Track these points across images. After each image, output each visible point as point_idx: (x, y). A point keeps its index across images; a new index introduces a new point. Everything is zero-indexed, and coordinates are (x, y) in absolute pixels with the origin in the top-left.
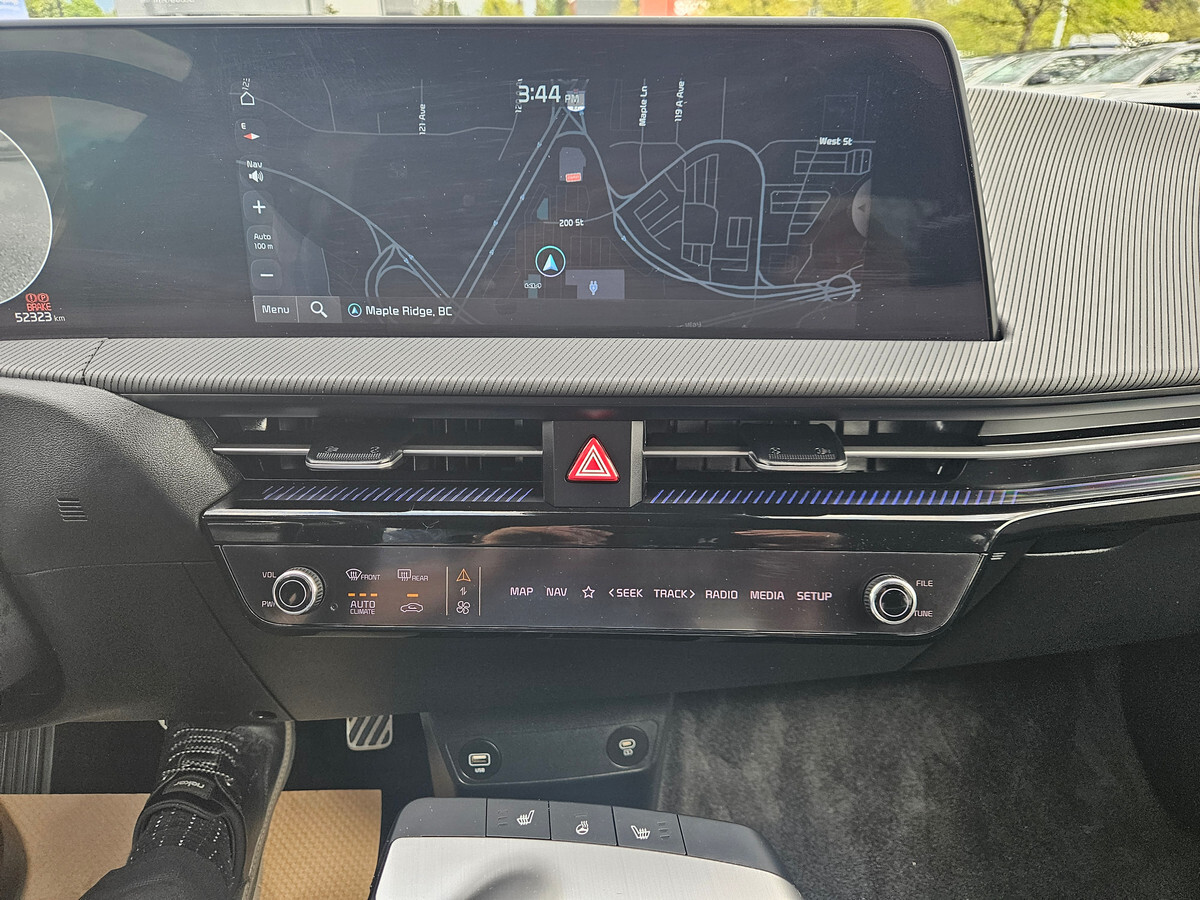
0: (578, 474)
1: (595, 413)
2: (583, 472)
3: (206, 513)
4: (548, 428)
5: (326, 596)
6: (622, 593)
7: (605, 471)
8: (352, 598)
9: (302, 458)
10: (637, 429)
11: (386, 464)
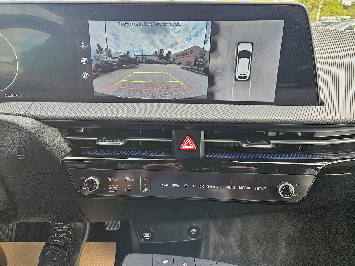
0: (183, 147)
1: (189, 128)
2: (185, 147)
3: (64, 158)
4: (174, 132)
5: (101, 185)
6: (197, 186)
7: (192, 146)
8: (110, 186)
9: (95, 141)
10: (203, 133)
11: (121, 143)
